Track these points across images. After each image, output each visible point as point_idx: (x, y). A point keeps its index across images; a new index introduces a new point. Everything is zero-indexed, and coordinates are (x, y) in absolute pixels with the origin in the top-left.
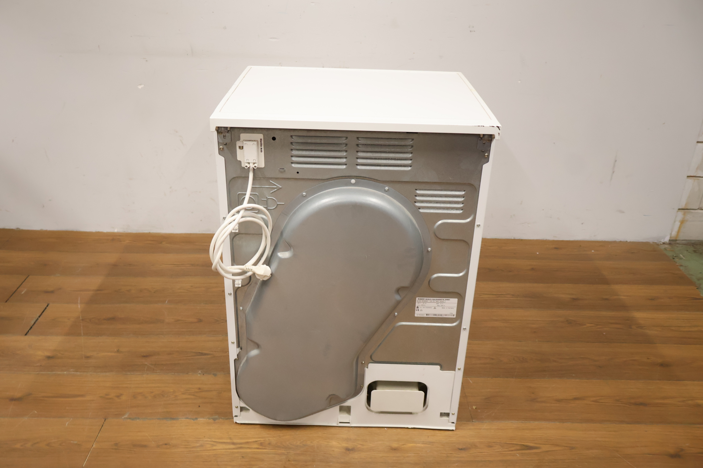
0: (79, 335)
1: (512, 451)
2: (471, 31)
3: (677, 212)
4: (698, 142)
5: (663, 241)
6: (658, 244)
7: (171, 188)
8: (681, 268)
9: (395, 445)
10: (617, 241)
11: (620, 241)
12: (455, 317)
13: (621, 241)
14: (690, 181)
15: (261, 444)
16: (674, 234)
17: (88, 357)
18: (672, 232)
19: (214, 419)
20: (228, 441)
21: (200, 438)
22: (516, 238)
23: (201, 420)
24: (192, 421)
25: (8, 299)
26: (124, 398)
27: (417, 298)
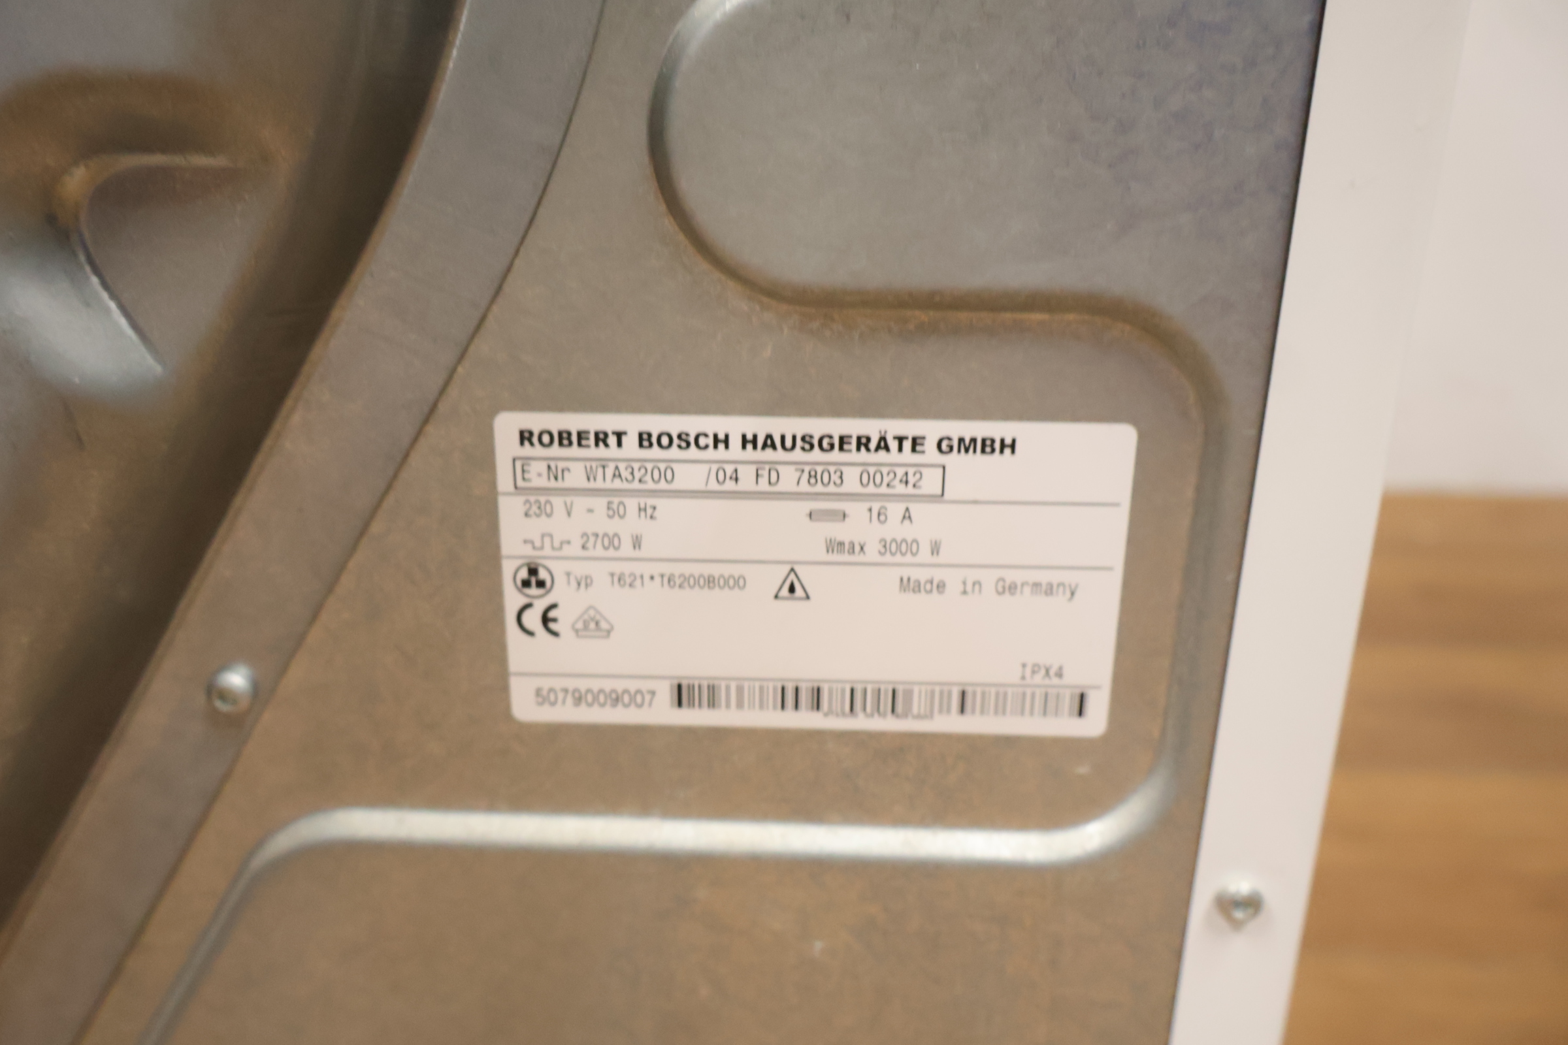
12: (1095, 723)
27: (507, 425)
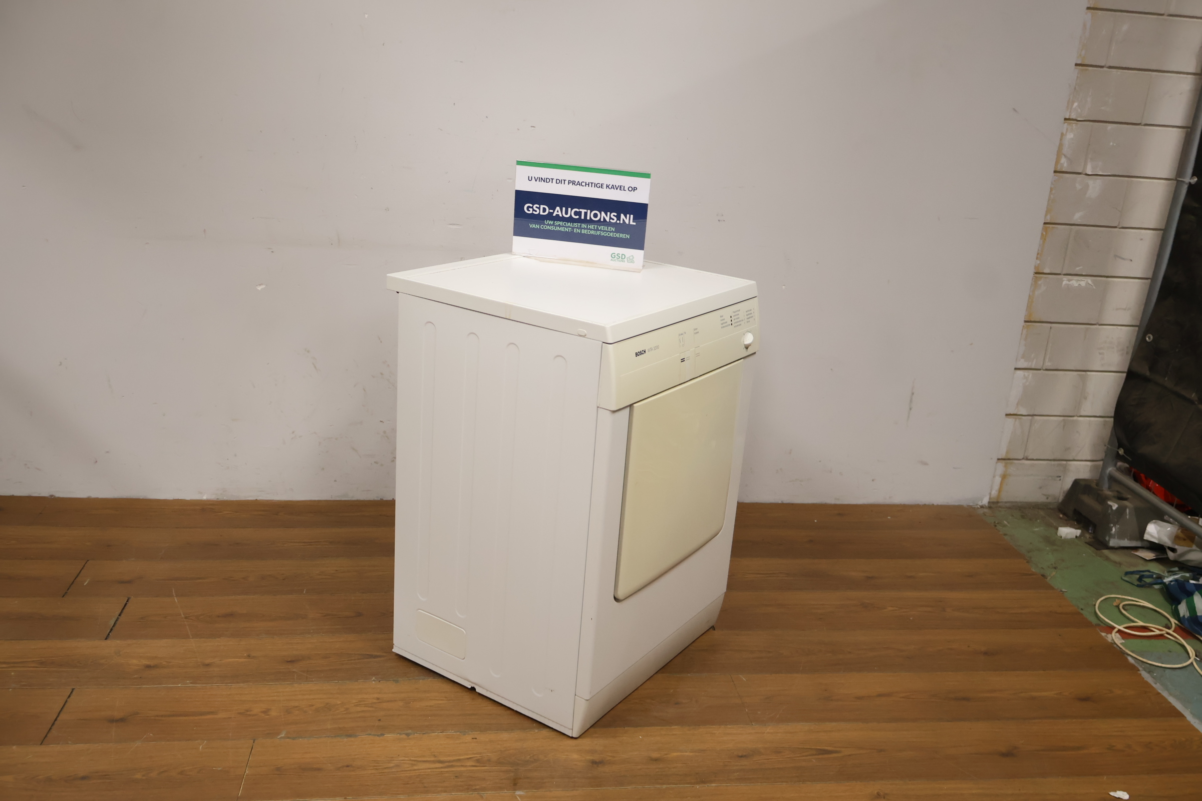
0: (186, 637)
1: (806, 756)
2: (719, 221)
3: (996, 463)
4: (1016, 369)
5: (980, 504)
6: (975, 508)
7: (293, 432)
8: (1006, 537)
9: (655, 755)
10: (920, 504)
11: (923, 503)
13: (925, 504)
14: (1010, 420)
15: (478, 761)
16: (994, 493)
17: (208, 665)
18: (991, 490)
19: (408, 735)
20: (433, 759)
21: (392, 757)
22: (784, 502)
23: (389, 736)
24: (378, 737)
25: (66, 593)
26: (273, 713)
